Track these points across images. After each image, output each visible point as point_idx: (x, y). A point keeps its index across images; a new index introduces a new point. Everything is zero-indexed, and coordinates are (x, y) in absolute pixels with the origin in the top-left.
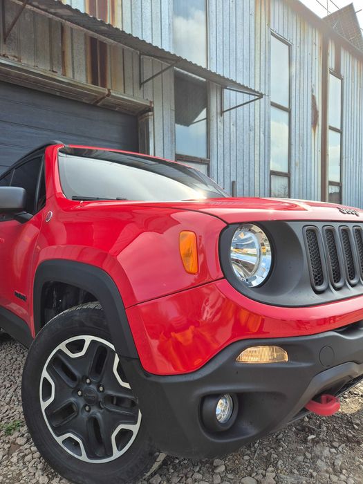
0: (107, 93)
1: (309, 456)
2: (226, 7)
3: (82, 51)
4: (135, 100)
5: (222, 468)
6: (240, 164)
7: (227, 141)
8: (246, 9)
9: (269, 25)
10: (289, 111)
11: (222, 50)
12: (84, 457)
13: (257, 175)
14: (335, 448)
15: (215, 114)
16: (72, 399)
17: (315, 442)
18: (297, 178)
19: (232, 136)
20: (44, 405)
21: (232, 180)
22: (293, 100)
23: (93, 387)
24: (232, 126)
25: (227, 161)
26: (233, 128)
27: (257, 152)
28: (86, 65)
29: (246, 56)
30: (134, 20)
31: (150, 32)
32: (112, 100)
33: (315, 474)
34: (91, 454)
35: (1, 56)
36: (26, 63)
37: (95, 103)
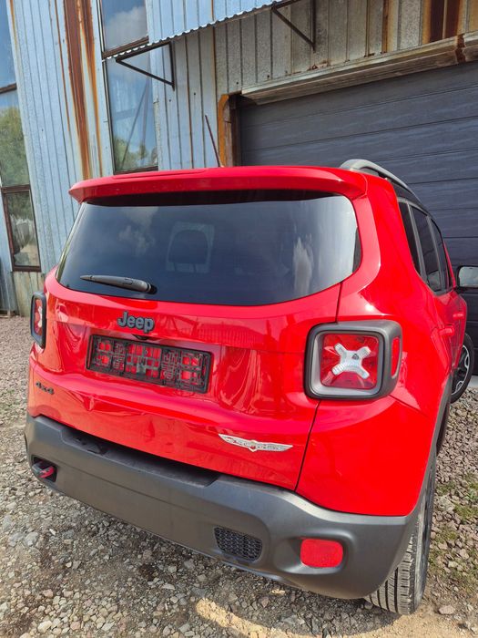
28: (421, 14)
35: (310, 70)
36: (336, 63)
37: (461, 61)
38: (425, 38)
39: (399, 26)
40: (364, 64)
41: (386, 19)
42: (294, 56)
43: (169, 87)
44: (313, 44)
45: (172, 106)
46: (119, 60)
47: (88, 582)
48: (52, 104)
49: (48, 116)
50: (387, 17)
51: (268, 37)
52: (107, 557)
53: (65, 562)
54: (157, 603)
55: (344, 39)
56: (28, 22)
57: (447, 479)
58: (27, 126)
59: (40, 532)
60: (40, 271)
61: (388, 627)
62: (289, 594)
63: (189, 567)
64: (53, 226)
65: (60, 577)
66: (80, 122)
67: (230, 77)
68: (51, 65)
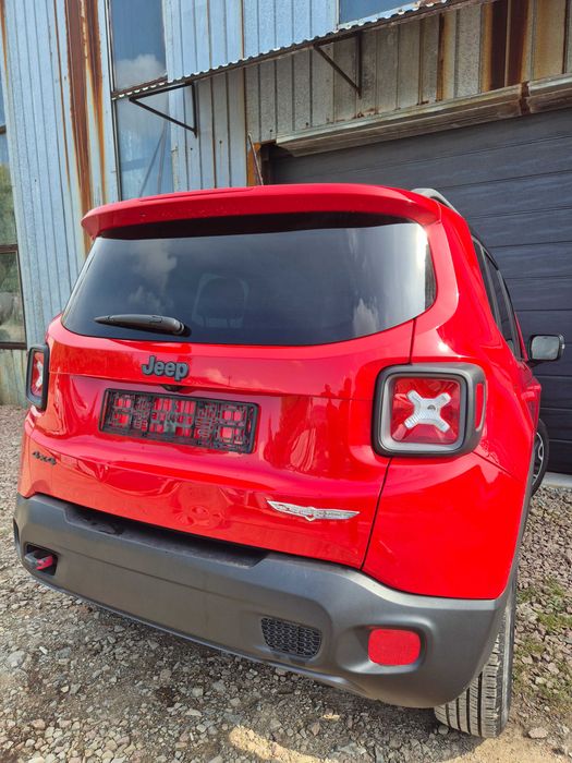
28: (481, 59)
35: (355, 118)
36: (384, 111)
37: (524, 113)
38: (486, 84)
39: (456, 71)
40: (416, 113)
41: (441, 63)
42: (338, 102)
43: (190, 134)
44: (359, 89)
45: (194, 155)
46: (133, 99)
47: (90, 709)
48: (49, 150)
49: (43, 165)
50: (442, 61)
51: (307, 80)
52: (114, 680)
53: (60, 686)
54: (180, 733)
55: (394, 84)
56: (23, 55)
57: (526, 586)
58: (18, 175)
59: (27, 651)
60: (26, 348)
61: (468, 755)
62: (345, 720)
63: (218, 689)
64: (45, 294)
65: (53, 704)
66: (83, 171)
67: (263, 123)
68: (49, 104)
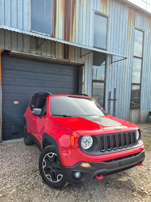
0: (69, 61)
1: (105, 189)
2: (116, 22)
3: (61, 48)
4: (78, 62)
5: (83, 188)
6: (118, 82)
7: (113, 73)
8: (124, 21)
9: (134, 25)
10: (142, 58)
11: (113, 39)
12: (51, 180)
13: (126, 85)
14: (112, 189)
15: (109, 64)
16: (49, 167)
17: (108, 186)
18: (144, 85)
19: (115, 71)
20: (43, 167)
21: (114, 88)
22: (144, 54)
23: (54, 165)
24: (115, 67)
25: (113, 81)
26: (116, 68)
27: (126, 76)
28: (62, 52)
29: (123, 40)
30: (79, 34)
31: (85, 37)
32: (70, 63)
33: (104, 193)
34: (53, 180)
35: (36, 54)
36: (43, 55)
38: (63, 58)
39: (58, 53)
40: (50, 58)
41: (55, 50)
42: (31, 48)
51: (22, 39)
55: (46, 50)
67: (6, 45)
